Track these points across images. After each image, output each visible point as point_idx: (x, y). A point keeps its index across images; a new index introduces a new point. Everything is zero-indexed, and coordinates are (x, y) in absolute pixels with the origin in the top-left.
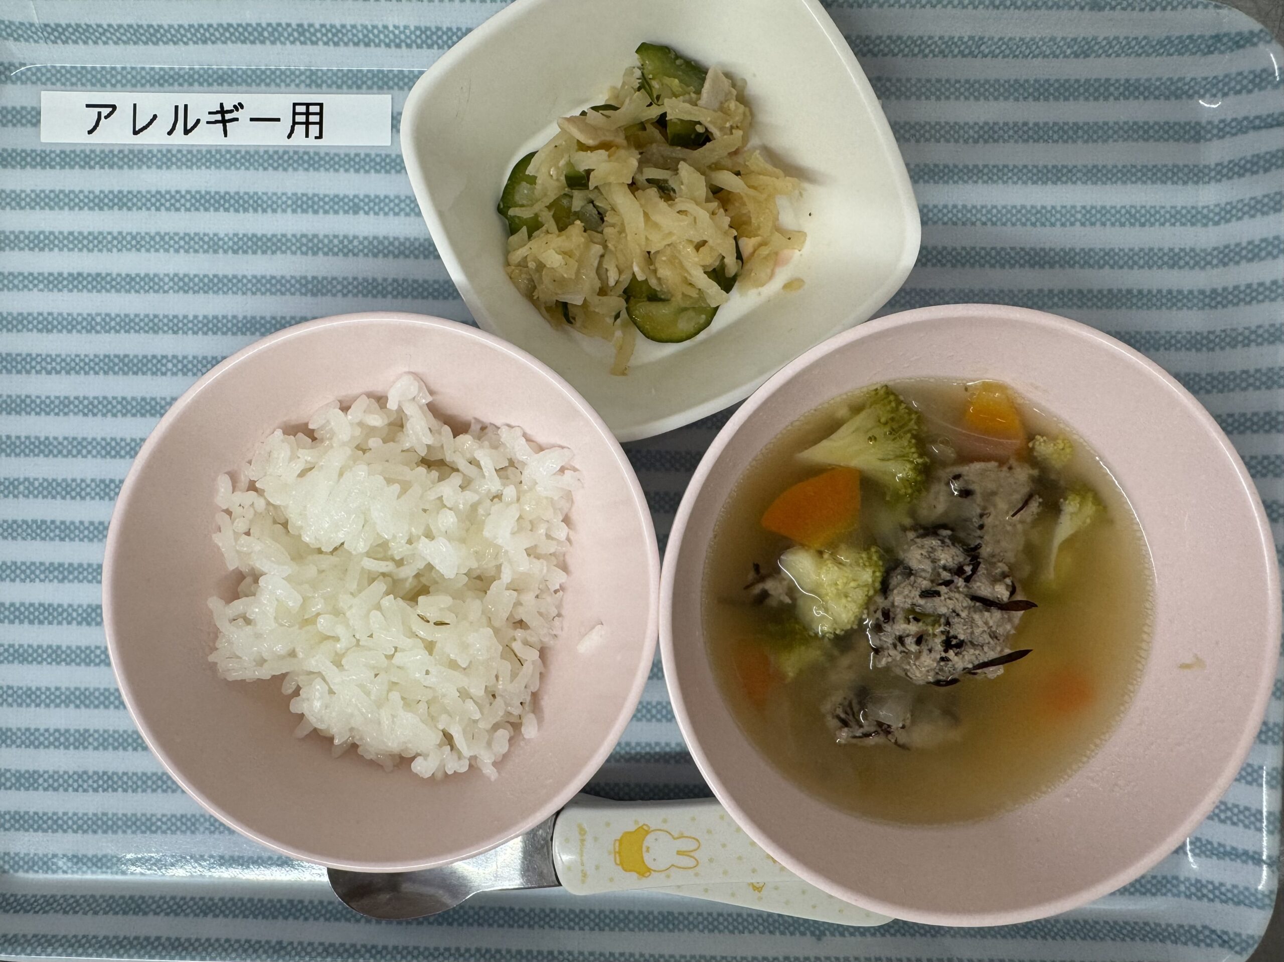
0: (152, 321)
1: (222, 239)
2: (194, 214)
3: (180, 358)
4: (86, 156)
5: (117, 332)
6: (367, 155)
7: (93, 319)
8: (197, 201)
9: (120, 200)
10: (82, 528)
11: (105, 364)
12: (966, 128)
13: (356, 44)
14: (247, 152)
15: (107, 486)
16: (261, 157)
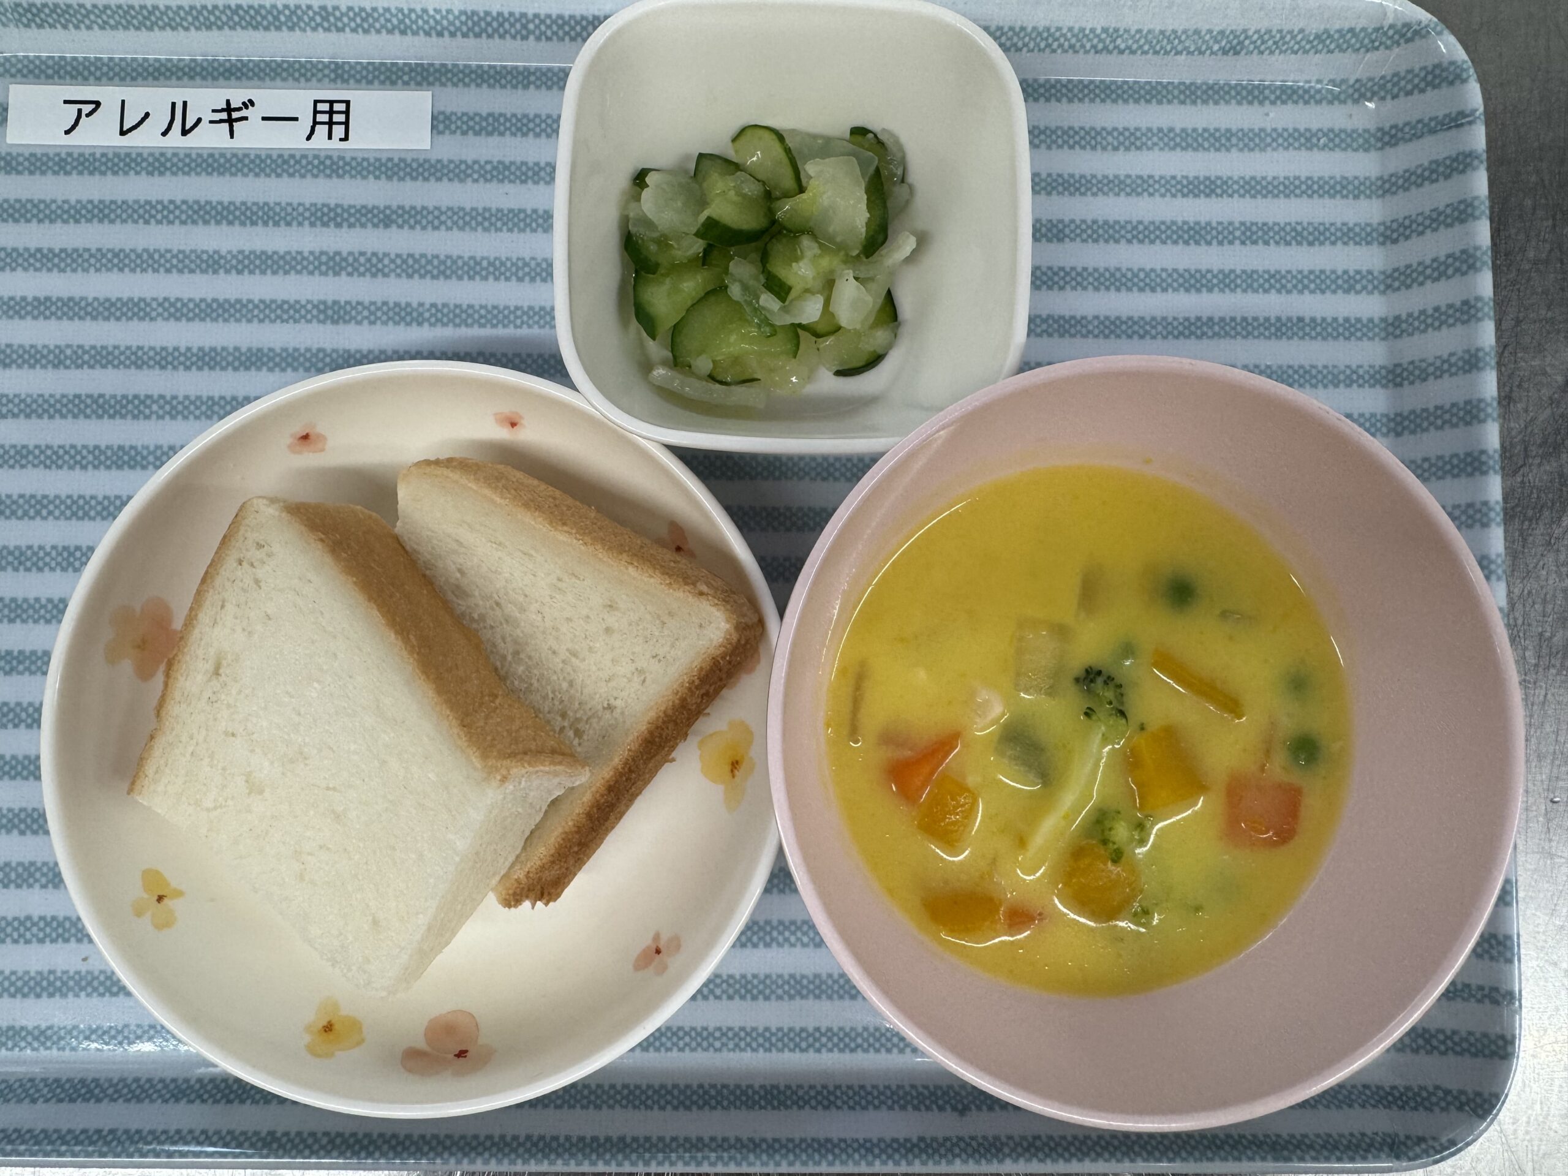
0: (135, 353)
1: (224, 257)
2: (190, 227)
3: (168, 398)
4: (62, 160)
5: (92, 367)
6: (401, 160)
7: (61, 352)
8: (195, 212)
9: (101, 211)
10: (37, 606)
11: (75, 405)
12: (1104, 134)
13: (390, 32)
14: (258, 156)
15: (71, 554)
16: (274, 161)
